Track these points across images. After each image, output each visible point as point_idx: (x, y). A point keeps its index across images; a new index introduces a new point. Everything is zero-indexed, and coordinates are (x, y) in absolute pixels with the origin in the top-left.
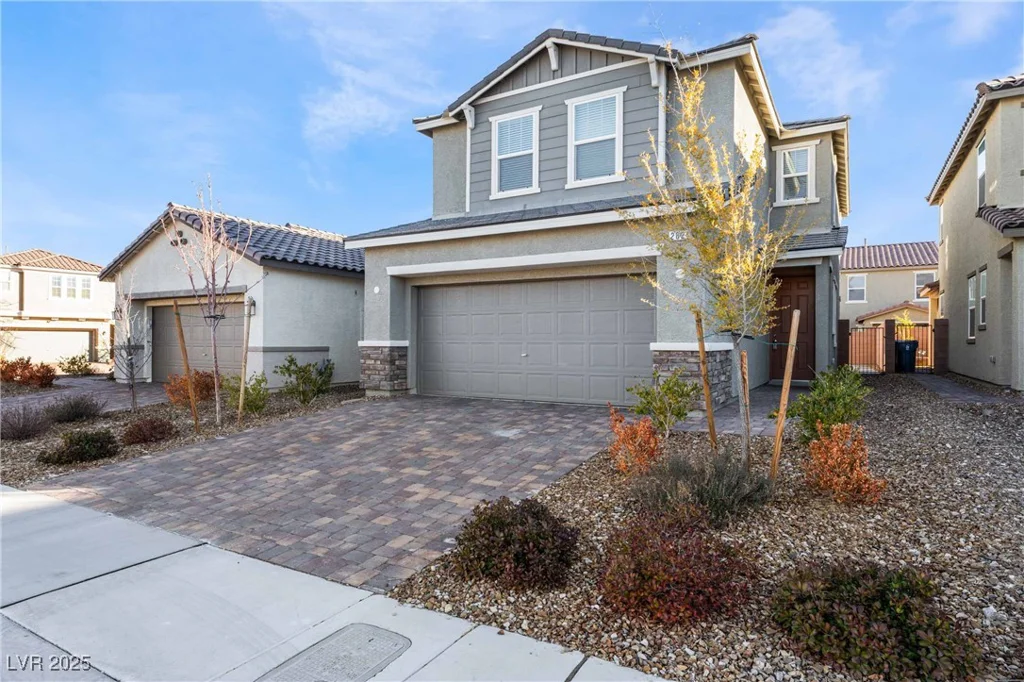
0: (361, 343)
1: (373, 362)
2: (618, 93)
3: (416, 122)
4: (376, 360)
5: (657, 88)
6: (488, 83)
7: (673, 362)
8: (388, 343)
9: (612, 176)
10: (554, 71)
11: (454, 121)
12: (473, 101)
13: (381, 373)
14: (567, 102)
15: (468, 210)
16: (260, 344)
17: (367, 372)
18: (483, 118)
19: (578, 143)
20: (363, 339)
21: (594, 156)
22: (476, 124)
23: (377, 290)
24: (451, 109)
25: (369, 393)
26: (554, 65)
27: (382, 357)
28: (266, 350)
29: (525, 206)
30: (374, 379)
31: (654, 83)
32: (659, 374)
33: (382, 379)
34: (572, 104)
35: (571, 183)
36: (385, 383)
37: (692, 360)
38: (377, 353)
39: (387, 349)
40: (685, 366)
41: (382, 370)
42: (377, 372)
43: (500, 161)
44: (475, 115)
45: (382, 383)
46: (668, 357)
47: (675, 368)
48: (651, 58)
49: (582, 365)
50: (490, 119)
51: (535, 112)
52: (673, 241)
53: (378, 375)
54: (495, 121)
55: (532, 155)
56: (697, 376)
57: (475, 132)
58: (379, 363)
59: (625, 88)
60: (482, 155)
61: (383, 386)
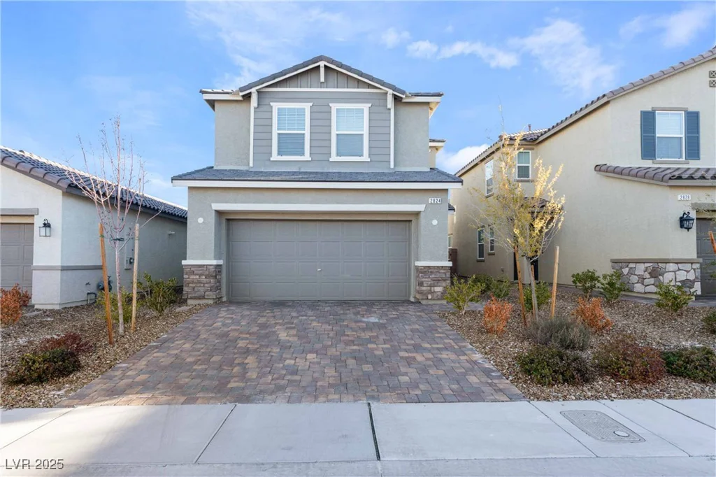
0: (184, 262)
1: (197, 277)
2: (366, 107)
3: (203, 92)
4: (200, 275)
5: (390, 109)
6: (274, 79)
7: (431, 272)
8: (215, 262)
9: (361, 157)
10: (321, 83)
11: (241, 99)
12: (260, 89)
13: (206, 285)
14: (331, 105)
15: (251, 165)
16: (58, 263)
17: (191, 285)
18: (266, 101)
19: (338, 132)
20: (185, 259)
21: (349, 143)
22: (258, 105)
23: (201, 220)
24: (242, 90)
25: (189, 302)
26: (322, 79)
27: (207, 273)
28: (64, 269)
29: (300, 169)
30: (199, 291)
31: (389, 106)
32: (423, 280)
33: (207, 290)
34: (335, 107)
35: (334, 158)
36: (211, 293)
37: (442, 271)
38: (202, 270)
39: (213, 267)
40: (438, 275)
41: (207, 283)
42: (202, 285)
43: (279, 134)
44: (259, 98)
45: (207, 293)
46: (427, 270)
47: (433, 276)
48: (390, 92)
49: (361, 276)
50: (272, 104)
51: (307, 106)
52: (431, 203)
53: (204, 286)
54: (276, 106)
55: (304, 134)
56: (445, 280)
57: (258, 110)
58: (204, 277)
59: (370, 105)
60: (264, 128)
61: (207, 295)
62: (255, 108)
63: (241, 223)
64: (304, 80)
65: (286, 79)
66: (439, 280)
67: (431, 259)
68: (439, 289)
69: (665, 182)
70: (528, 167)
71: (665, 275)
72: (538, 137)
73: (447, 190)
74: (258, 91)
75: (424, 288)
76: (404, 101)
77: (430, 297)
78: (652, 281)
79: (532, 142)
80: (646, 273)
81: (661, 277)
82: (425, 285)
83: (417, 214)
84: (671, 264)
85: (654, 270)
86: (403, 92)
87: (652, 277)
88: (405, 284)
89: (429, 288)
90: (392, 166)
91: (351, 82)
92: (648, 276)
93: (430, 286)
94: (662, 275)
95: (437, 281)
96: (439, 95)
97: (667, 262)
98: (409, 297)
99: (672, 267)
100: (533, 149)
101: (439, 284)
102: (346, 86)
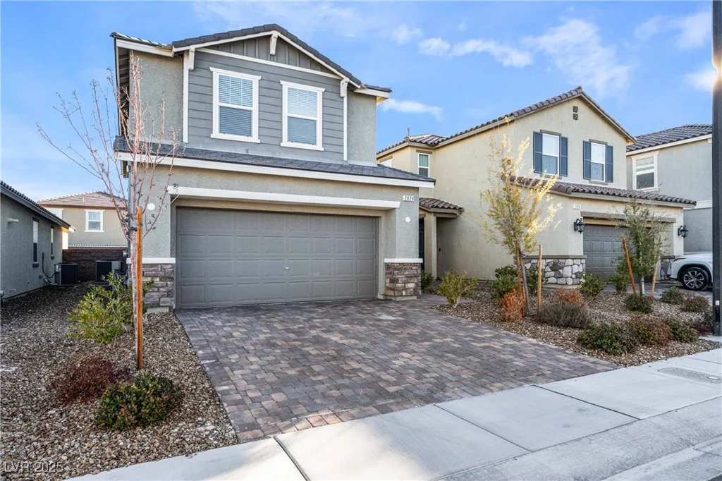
2: (320, 91)
3: (117, 37)
4: (153, 277)
5: (343, 98)
7: (405, 269)
8: (170, 260)
9: (314, 146)
10: (271, 55)
11: (173, 56)
12: (200, 48)
13: (161, 289)
14: (282, 82)
15: (185, 140)
18: (205, 64)
19: (289, 114)
22: (195, 67)
23: (152, 207)
26: (273, 51)
27: (162, 273)
29: (248, 151)
30: (151, 296)
31: (342, 95)
32: (398, 276)
33: (163, 296)
34: (286, 85)
35: (285, 143)
36: (168, 299)
37: (414, 268)
38: (154, 270)
39: (170, 266)
40: (411, 272)
41: (162, 287)
42: (156, 289)
43: (221, 107)
44: (196, 59)
45: (162, 299)
46: (402, 267)
47: (407, 273)
48: (347, 79)
49: (330, 274)
50: (212, 69)
51: (255, 79)
52: (405, 201)
53: (158, 291)
54: (217, 73)
55: (251, 111)
56: (416, 276)
57: (194, 74)
58: (158, 279)
59: (323, 90)
60: (202, 97)
61: (163, 302)
62: (190, 70)
63: (192, 212)
64: (251, 49)
65: (230, 43)
66: (412, 277)
67: (404, 256)
68: (411, 285)
69: (568, 193)
70: (427, 169)
71: (565, 268)
72: (439, 142)
73: (418, 188)
74: (197, 52)
75: (399, 285)
76: (357, 91)
77: (404, 293)
78: (553, 273)
79: (433, 146)
80: (548, 267)
81: (561, 271)
82: (400, 282)
83: (389, 211)
84: (570, 260)
85: (555, 264)
86: (359, 83)
87: (552, 270)
88: (372, 281)
89: (403, 285)
90: (345, 159)
91: (303, 61)
92: (549, 270)
93: (405, 283)
94: (562, 268)
95: (410, 277)
96: (389, 91)
97: (566, 257)
98: (376, 294)
99: (570, 262)
100: (431, 153)
101: (412, 280)
102: (298, 64)
